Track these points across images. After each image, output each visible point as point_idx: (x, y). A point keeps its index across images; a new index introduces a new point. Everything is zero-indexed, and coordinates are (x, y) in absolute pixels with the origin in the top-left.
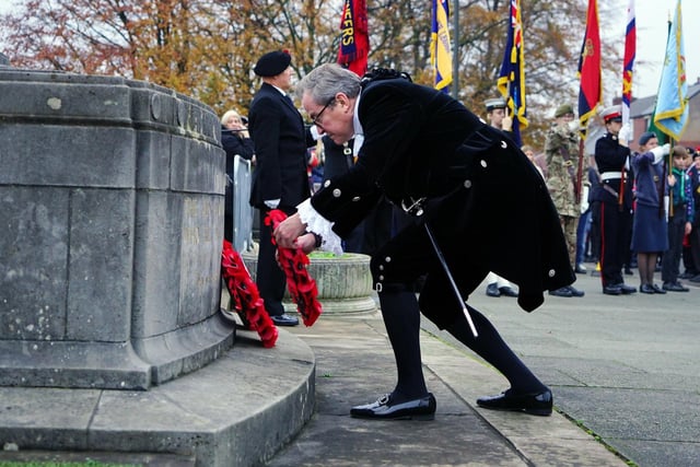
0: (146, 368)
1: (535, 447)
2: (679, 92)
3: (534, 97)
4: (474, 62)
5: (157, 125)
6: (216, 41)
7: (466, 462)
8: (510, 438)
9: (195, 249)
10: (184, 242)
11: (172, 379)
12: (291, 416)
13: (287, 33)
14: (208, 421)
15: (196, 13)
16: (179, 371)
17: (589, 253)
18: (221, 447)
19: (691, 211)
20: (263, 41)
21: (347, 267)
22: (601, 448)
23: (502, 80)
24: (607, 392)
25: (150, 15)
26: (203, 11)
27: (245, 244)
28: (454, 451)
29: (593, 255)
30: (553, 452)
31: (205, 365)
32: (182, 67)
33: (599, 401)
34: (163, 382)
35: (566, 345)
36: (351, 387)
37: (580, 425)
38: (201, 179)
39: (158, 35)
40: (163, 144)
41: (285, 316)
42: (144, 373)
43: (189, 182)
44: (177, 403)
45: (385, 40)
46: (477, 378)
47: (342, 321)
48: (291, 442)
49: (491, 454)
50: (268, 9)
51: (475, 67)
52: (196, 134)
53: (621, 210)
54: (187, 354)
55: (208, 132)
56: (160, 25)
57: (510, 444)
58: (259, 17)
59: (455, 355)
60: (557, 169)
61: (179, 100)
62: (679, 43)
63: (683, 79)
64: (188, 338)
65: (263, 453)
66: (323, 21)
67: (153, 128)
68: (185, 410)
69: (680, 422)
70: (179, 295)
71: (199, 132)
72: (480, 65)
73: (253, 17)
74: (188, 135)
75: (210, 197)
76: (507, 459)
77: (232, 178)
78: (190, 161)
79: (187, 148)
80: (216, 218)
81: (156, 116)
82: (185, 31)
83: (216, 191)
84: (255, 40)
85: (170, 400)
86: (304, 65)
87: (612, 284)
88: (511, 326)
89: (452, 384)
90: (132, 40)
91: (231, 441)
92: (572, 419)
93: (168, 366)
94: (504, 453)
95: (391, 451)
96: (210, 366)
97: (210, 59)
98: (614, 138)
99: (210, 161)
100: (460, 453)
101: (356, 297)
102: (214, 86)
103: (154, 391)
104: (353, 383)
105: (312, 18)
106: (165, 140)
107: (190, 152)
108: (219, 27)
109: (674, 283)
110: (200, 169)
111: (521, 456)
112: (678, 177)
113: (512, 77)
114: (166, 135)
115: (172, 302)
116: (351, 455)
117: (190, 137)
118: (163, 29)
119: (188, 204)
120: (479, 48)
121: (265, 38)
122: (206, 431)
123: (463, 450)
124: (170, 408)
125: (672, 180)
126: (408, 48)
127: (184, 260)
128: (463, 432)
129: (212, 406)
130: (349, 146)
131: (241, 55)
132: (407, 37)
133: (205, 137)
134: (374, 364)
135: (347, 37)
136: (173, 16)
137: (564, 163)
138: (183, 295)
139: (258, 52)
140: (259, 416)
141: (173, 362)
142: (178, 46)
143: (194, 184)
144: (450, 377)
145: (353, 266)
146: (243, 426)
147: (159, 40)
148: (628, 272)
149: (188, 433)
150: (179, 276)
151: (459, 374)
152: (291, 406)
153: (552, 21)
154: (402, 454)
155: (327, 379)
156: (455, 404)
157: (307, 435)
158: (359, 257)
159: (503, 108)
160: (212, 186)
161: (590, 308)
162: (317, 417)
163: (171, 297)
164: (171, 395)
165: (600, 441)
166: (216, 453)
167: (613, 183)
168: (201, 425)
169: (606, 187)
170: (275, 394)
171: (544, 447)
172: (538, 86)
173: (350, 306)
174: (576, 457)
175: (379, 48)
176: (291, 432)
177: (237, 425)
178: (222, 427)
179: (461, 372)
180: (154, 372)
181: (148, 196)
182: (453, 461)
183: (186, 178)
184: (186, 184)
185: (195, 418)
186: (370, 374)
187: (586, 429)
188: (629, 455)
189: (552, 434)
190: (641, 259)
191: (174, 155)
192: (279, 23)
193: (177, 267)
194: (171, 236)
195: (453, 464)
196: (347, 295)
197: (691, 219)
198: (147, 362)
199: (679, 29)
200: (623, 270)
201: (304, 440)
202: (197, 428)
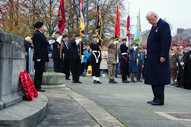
0: (2, 104)
1: (102, 122)
2: (139, 34)
3: (107, 33)
4: (92, 24)
5: (6, 41)
6: (25, 17)
7: (85, 126)
8: (96, 119)
9: (16, 73)
10: (13, 71)
11: (9, 106)
12: (41, 115)
13: (44, 16)
14: (18, 117)
15: (20, 10)
16: (11, 104)
17: (120, 72)
18: (22, 124)
19: (143, 62)
20: (38, 18)
21: (58, 76)
22: (118, 121)
23: (96, 30)
24: (121, 107)
25: (8, 10)
26: (22, 10)
27: (32, 70)
28: (82, 123)
29: (120, 73)
30: (106, 123)
31: (18, 102)
32: (16, 24)
33: (119, 110)
34: (7, 107)
35: (112, 96)
36: (57, 107)
37: (114, 116)
38: (18, 55)
39: (10, 15)
40: (7, 46)
41: (41, 89)
42: (1, 105)
43: (15, 56)
44: (10, 113)
45: (69, 19)
46: (89, 104)
47: (56, 90)
48: (41, 122)
49: (91, 124)
50: (39, 10)
51: (92, 26)
52: (17, 44)
53: (127, 62)
54: (14, 100)
55: (20, 43)
56: (10, 13)
57: (96, 121)
58: (37, 12)
59: (85, 99)
60: (111, 52)
61: (12, 35)
62: (139, 22)
63: (141, 30)
64: (14, 95)
65: (33, 125)
66: (54, 13)
67: (5, 42)
68: (12, 114)
69: (138, 114)
70: (11, 85)
71: (17, 43)
72: (93, 25)
73: (35, 12)
74: (14, 44)
75: (20, 60)
76: (95, 125)
77: (28, 53)
78: (15, 51)
79: (14, 47)
80: (22, 65)
81: (6, 39)
82: (17, 15)
83: (22, 58)
84: (36, 18)
85: (8, 112)
86: (48, 24)
87: (124, 80)
88: (99, 91)
89: (83, 106)
90: (3, 16)
91: (24, 122)
92: (112, 114)
93: (8, 103)
94: (94, 123)
95: (66, 123)
96: (20, 103)
97: (24, 22)
98: (125, 44)
99: (21, 50)
100: (84, 124)
101: (60, 84)
102: (25, 29)
103: (4, 110)
104: (58, 106)
105: (51, 13)
106: (8, 45)
107: (15, 48)
108: (26, 14)
109: (139, 80)
110: (18, 52)
111: (99, 124)
112: (140, 54)
113: (99, 30)
114: (8, 44)
115: (10, 86)
116: (56, 125)
117: (15, 44)
118: (11, 14)
119: (14, 61)
120: (93, 21)
121: (38, 17)
122: (18, 120)
123: (84, 123)
124: (8, 114)
125: (139, 55)
126: (75, 21)
127: (13, 76)
128: (85, 118)
129: (19, 113)
130: (59, 46)
131: (32, 21)
132: (75, 18)
133: (19, 44)
134: (64, 101)
135: (61, 18)
136: (14, 10)
137: (113, 51)
138: (13, 84)
139: (36, 21)
140: (32, 116)
141: (9, 102)
142: (15, 18)
143: (16, 56)
144: (83, 104)
145: (59, 76)
146: (28, 118)
147: (10, 17)
148: (129, 77)
149: (13, 120)
150: (12, 80)
151: (85, 103)
152: (41, 113)
153: (111, 15)
154: (69, 124)
155: (51, 105)
156: (83, 111)
157: (45, 120)
158: (61, 74)
159: (97, 37)
160: (21, 57)
161: (119, 86)
162: (48, 115)
163: (9, 85)
164: (9, 110)
165: (118, 119)
166: (20, 125)
167: (124, 55)
168: (16, 118)
169: (123, 56)
170: (37, 110)
171: (104, 121)
172: (108, 31)
173: (59, 86)
174: (112, 124)
175: (68, 20)
176: (41, 119)
177: (26, 118)
178: (22, 119)
179: (86, 103)
180: (4, 105)
181: (3, 59)
182: (81, 125)
183: (14, 55)
184: (14, 56)
185: (15, 116)
186: (62, 104)
187: (115, 117)
188: (125, 123)
189: (106, 118)
190: (131, 74)
191: (10, 49)
192: (42, 13)
193: (11, 77)
194: (9, 70)
195: (82, 126)
196: (58, 83)
197: (143, 64)
198: (3, 102)
199: (139, 18)
200: (127, 76)
201: (44, 121)
202: (15, 119)
